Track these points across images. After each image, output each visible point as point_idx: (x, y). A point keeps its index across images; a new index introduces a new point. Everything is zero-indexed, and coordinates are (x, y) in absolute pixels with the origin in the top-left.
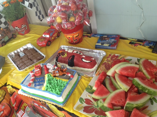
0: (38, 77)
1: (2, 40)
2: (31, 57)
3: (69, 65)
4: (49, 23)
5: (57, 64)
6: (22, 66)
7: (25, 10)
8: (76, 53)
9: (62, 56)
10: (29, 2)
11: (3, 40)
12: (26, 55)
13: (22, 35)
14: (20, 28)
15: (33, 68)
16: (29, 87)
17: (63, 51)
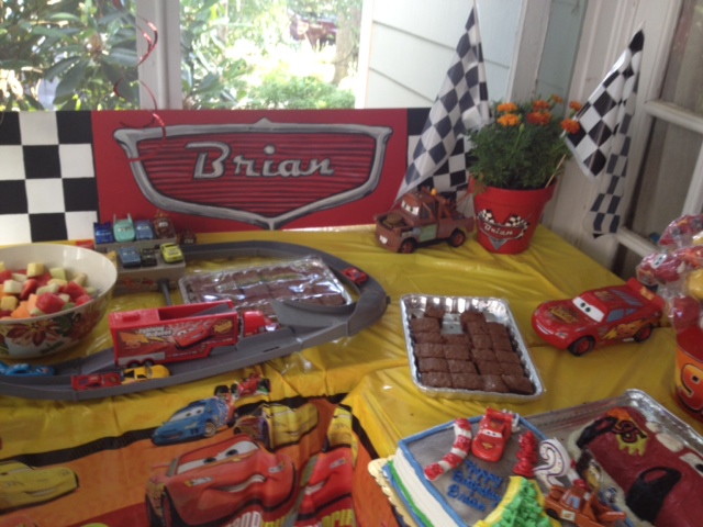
0: (480, 465)
1: (411, 229)
2: (484, 357)
3: (629, 502)
4: (649, 272)
5: (587, 467)
6: (433, 370)
7: (562, 166)
8: (693, 466)
9: (618, 437)
10: (600, 145)
11: (415, 232)
12: (466, 339)
13: (489, 249)
14: (499, 224)
15: (468, 404)
16: (427, 477)
17: (636, 420)
